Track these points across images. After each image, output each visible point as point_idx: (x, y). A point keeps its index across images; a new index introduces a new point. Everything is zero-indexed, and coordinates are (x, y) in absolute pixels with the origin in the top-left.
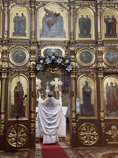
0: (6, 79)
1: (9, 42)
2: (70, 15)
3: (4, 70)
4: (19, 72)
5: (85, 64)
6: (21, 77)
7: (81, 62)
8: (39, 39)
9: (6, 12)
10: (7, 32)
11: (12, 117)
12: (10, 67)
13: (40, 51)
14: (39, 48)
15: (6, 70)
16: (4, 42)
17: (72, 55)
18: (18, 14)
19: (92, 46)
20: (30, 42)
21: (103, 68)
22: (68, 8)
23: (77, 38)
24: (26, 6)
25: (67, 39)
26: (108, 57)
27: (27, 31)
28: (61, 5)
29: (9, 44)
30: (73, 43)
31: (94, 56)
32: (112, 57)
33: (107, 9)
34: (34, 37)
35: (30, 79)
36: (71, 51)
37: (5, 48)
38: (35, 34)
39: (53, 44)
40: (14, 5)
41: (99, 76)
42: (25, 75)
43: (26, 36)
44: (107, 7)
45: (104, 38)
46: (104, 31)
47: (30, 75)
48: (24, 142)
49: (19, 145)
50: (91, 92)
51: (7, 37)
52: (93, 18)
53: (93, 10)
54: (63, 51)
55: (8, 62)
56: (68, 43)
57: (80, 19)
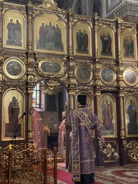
10: (1, 39)
12: (4, 80)
13: (38, 64)
14: (36, 60)
15: (0, 83)
17: (71, 70)
18: (13, 21)
19: (90, 62)
21: (101, 86)
22: (66, 20)
23: (75, 53)
24: (22, 13)
26: (104, 75)
27: (23, 41)
30: (72, 58)
31: (92, 73)
35: (27, 94)
36: (70, 67)
39: (51, 57)
40: (8, 10)
45: (100, 56)
51: (1, 45)
53: (90, 26)
54: (61, 66)
55: (2, 75)
56: (67, 58)
57: (77, 34)
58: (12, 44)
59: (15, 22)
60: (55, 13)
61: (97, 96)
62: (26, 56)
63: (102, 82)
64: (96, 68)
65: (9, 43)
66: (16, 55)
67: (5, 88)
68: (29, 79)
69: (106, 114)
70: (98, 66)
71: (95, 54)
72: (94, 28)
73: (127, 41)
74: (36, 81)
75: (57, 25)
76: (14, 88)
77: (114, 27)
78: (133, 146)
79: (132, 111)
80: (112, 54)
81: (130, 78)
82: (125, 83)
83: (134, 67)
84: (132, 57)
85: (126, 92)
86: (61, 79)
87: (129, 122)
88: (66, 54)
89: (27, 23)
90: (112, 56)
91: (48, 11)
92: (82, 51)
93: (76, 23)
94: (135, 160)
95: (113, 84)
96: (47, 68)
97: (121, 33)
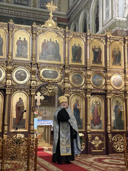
0: (10, 95)
2: (66, 43)
5: (76, 85)
7: (73, 83)
11: (13, 128)
12: (13, 84)
14: (38, 69)
15: (10, 87)
16: (9, 62)
17: (66, 77)
18: (21, 38)
19: (82, 70)
20: (31, 63)
21: (91, 89)
27: (29, 54)
34: (35, 60)
38: (36, 57)
42: (26, 92)
43: (27, 58)
44: (95, 38)
46: (92, 59)
47: (30, 92)
53: (83, 40)
54: (58, 73)
55: (11, 80)
56: (63, 66)
57: (73, 47)
58: (20, 56)
59: (22, 39)
60: (55, 31)
61: (87, 97)
62: (30, 66)
63: (93, 86)
64: (87, 74)
65: (17, 56)
66: (23, 65)
67: (14, 91)
68: (32, 83)
69: (95, 112)
70: (89, 73)
71: (87, 63)
72: (87, 42)
73: (115, 52)
74: (38, 85)
75: (56, 41)
76: (20, 90)
77: (104, 41)
78: (118, 139)
79: (117, 110)
80: (101, 63)
81: (117, 83)
82: (113, 87)
83: (120, 73)
84: (119, 65)
85: (113, 94)
86: (58, 83)
87: (115, 119)
88: (63, 63)
89: (32, 40)
90: (101, 64)
91: (49, 30)
92: (76, 61)
93: (71, 38)
94: (119, 150)
95: (102, 87)
96: (47, 75)
97: (110, 45)
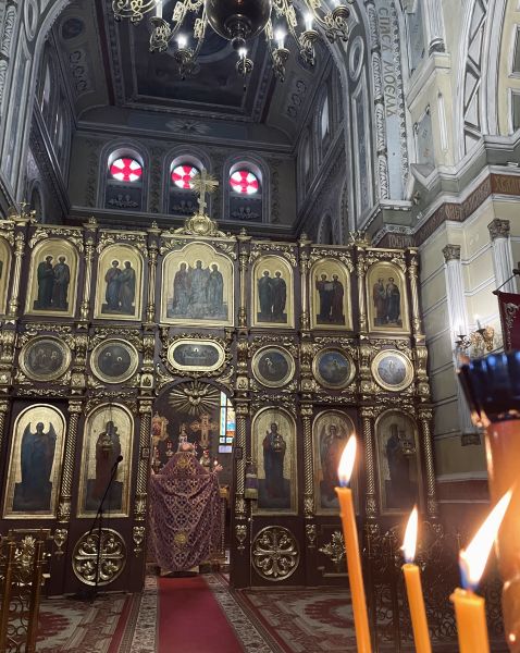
0: (79, 414)
1: (92, 327)
2: (240, 270)
3: (75, 394)
4: (112, 399)
5: (270, 382)
6: (115, 411)
7: (261, 377)
8: (164, 320)
9: (89, 259)
10: (89, 303)
11: (87, 508)
12: (91, 386)
13: (166, 350)
14: (163, 341)
15: (79, 392)
16: (79, 326)
17: (242, 361)
18: (118, 264)
19: (288, 341)
20: (143, 328)
21: (313, 393)
22: (234, 255)
23: (255, 323)
24: (137, 247)
25: (231, 323)
26: (325, 367)
27: (137, 303)
28: (218, 248)
29: (91, 330)
30: (243, 334)
31: (293, 364)
32: (333, 368)
33: (322, 261)
34: (153, 318)
35: (138, 416)
36: (239, 352)
37: (82, 340)
38: (156, 311)
39: (198, 333)
40: (108, 244)
41: (304, 412)
42: (126, 405)
43: (133, 314)
44: (323, 256)
45: (314, 325)
46: (316, 309)
47: (139, 406)
48: (115, 573)
49: (102, 580)
50: (283, 448)
51: (88, 315)
52: (292, 280)
53: (290, 262)
54: (220, 351)
55: (87, 375)
56: (233, 333)
57: (260, 281)
58: (114, 311)
61: (303, 416)
62: (140, 335)
63: (319, 384)
64: (302, 353)
66: (119, 333)
67: (92, 403)
68: (143, 381)
69: (331, 458)
70: (307, 348)
71: (301, 322)
72: (300, 265)
73: (382, 289)
74: (161, 385)
75: (215, 267)
76: (111, 402)
77: (349, 262)
80: (344, 320)
81: (390, 374)
82: (378, 386)
83: (401, 348)
84: (395, 324)
85: (379, 405)
86: (219, 380)
88: (233, 325)
89: (147, 265)
92: (272, 317)
93: (257, 258)
95: (347, 387)
96: (187, 357)
97: (365, 272)
